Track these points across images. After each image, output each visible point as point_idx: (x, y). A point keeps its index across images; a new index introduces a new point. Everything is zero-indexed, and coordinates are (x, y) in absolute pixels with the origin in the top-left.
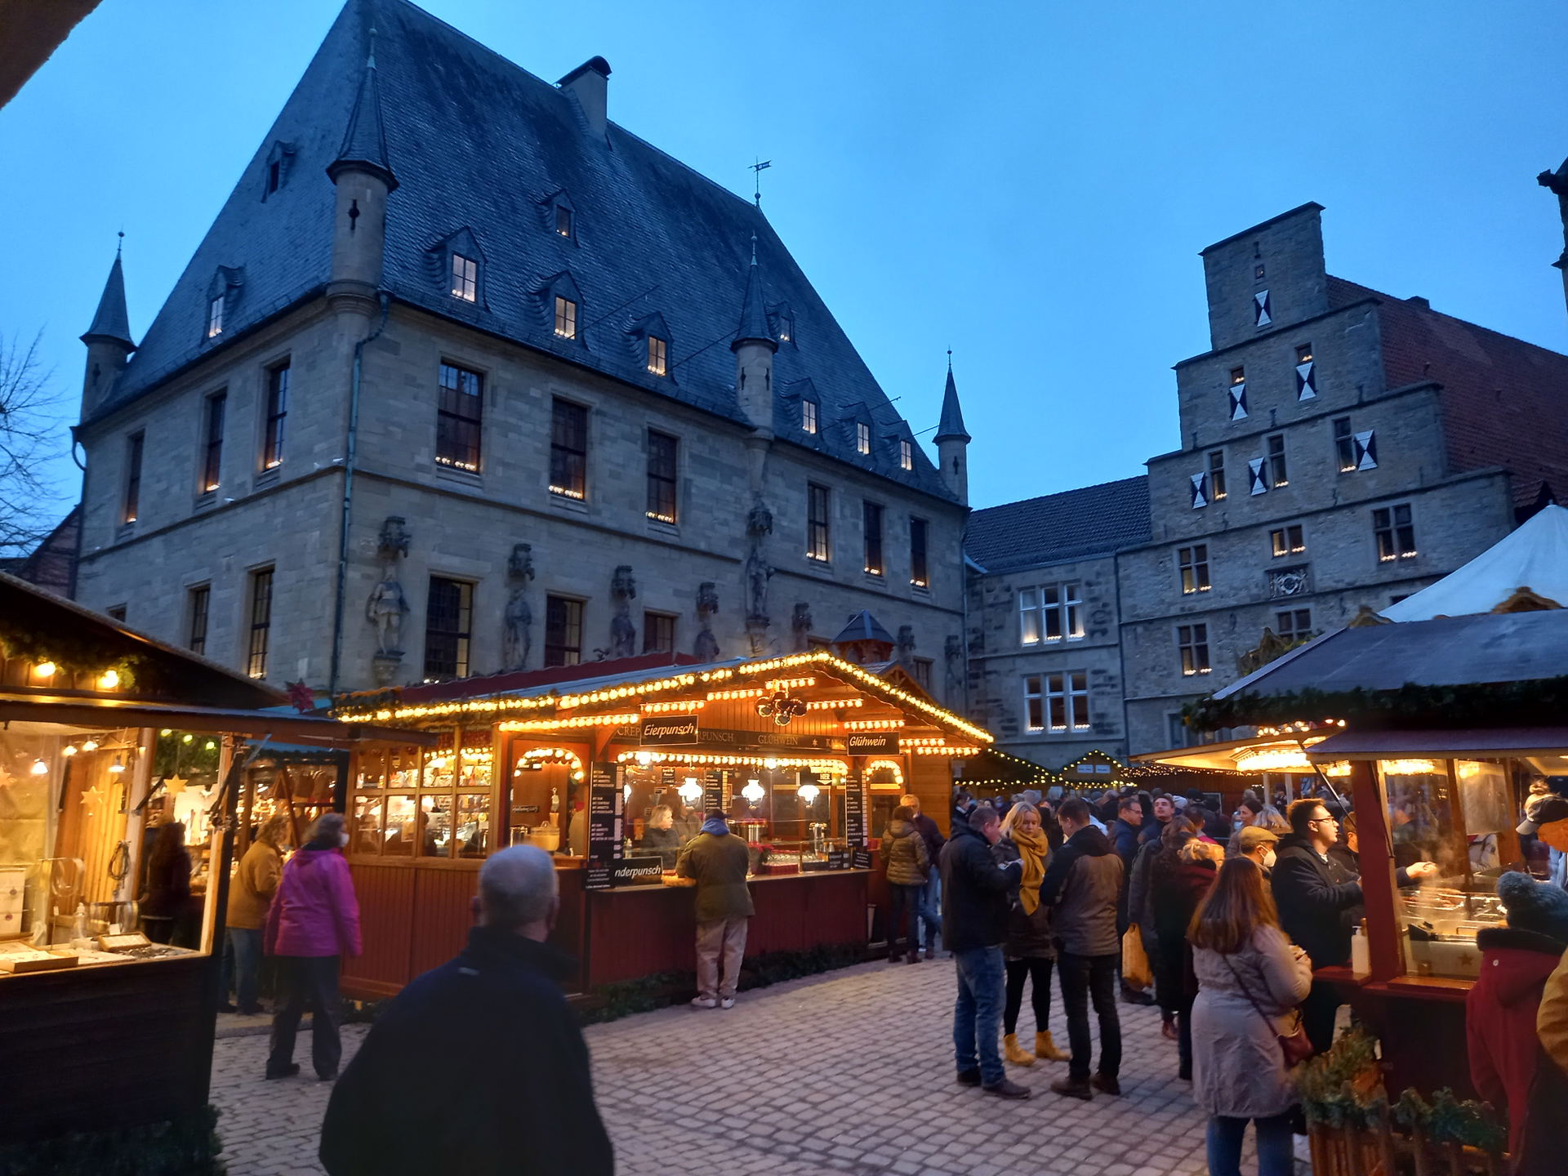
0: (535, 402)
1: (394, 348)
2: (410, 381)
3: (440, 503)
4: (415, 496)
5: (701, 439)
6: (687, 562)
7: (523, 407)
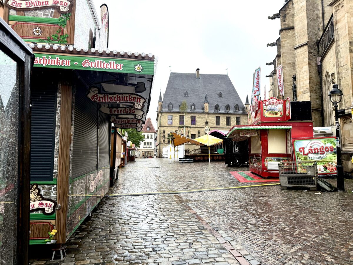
0: (177, 117)
1: (163, 116)
2: (165, 118)
3: (168, 128)
4: (166, 128)
5: (198, 115)
6: (196, 129)
7: (176, 117)
